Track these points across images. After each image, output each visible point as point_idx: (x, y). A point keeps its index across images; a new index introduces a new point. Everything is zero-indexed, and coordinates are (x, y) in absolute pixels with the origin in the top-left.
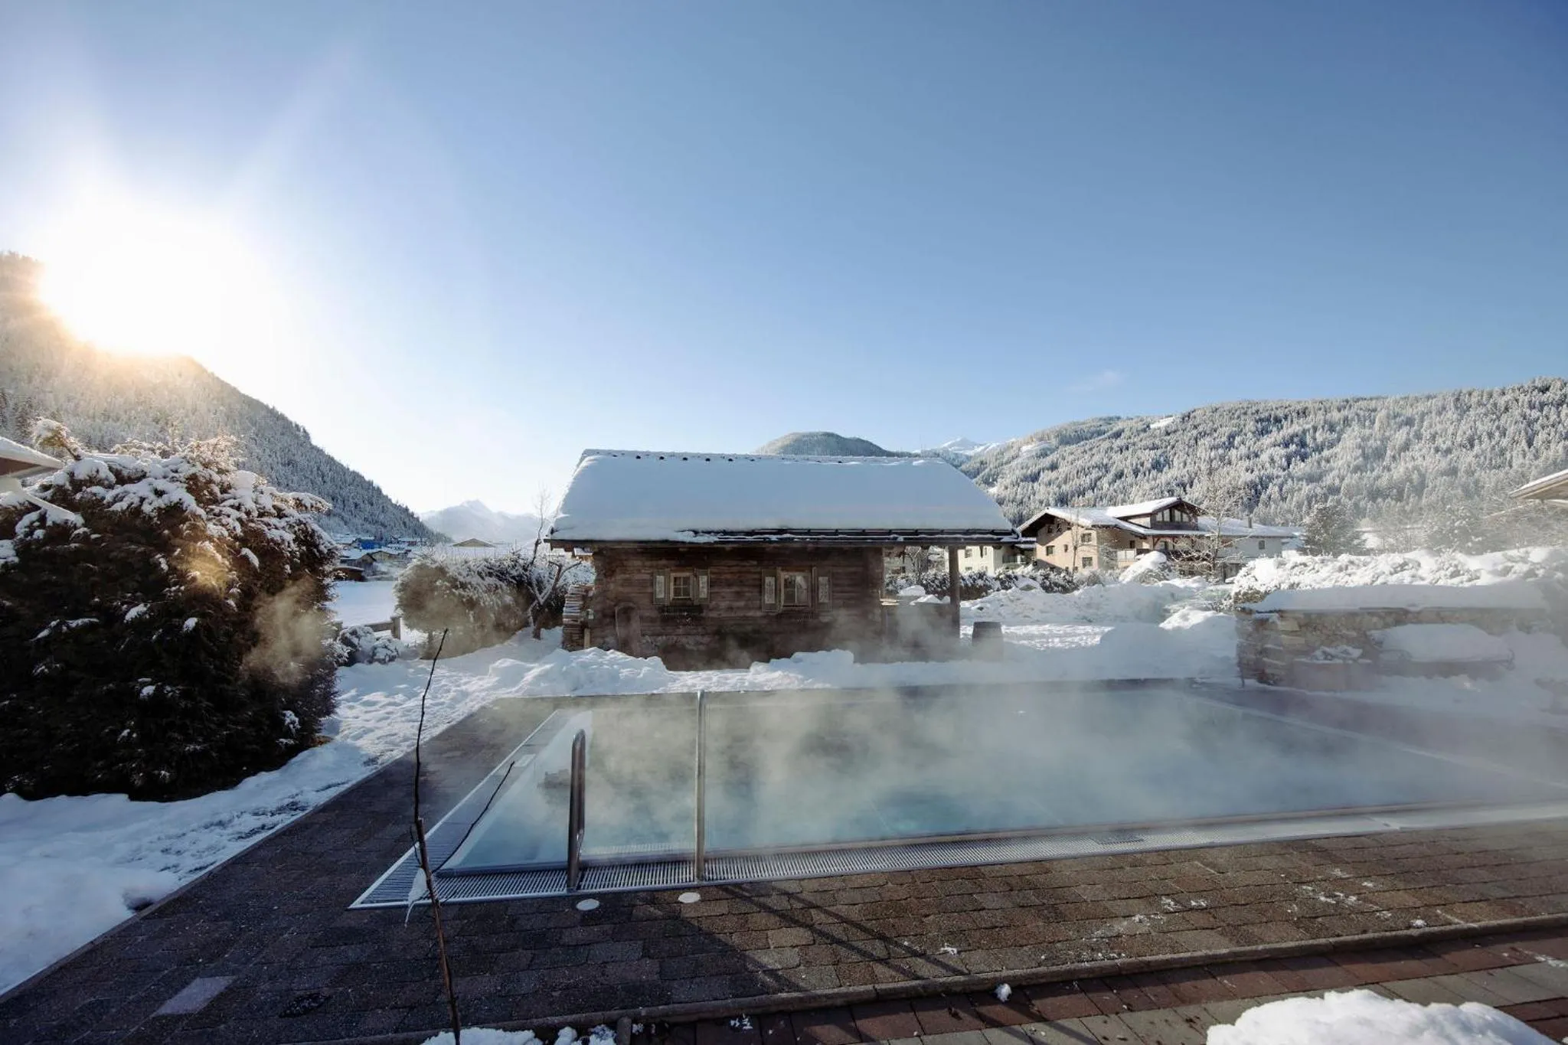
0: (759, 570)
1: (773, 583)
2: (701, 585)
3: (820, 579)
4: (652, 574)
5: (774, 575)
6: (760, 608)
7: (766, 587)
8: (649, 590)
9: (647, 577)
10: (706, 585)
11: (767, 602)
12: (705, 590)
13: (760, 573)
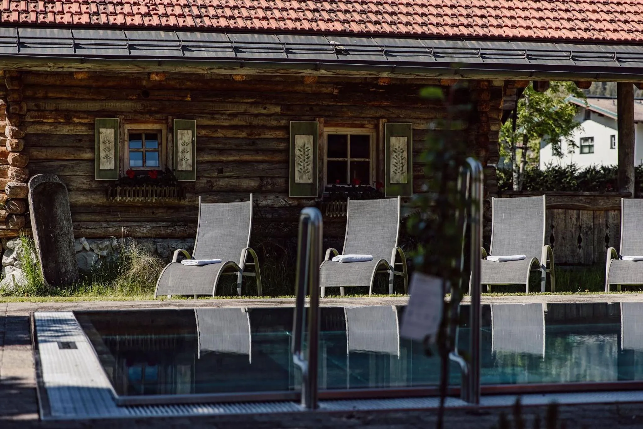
0: (283, 122)
1: (310, 146)
2: (180, 148)
3: (393, 140)
4: (91, 126)
5: (312, 131)
6: (286, 192)
7: (297, 152)
8: (88, 155)
9: (82, 130)
10: (189, 148)
11: (297, 180)
12: (189, 156)
13: (286, 128)
